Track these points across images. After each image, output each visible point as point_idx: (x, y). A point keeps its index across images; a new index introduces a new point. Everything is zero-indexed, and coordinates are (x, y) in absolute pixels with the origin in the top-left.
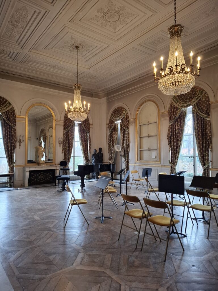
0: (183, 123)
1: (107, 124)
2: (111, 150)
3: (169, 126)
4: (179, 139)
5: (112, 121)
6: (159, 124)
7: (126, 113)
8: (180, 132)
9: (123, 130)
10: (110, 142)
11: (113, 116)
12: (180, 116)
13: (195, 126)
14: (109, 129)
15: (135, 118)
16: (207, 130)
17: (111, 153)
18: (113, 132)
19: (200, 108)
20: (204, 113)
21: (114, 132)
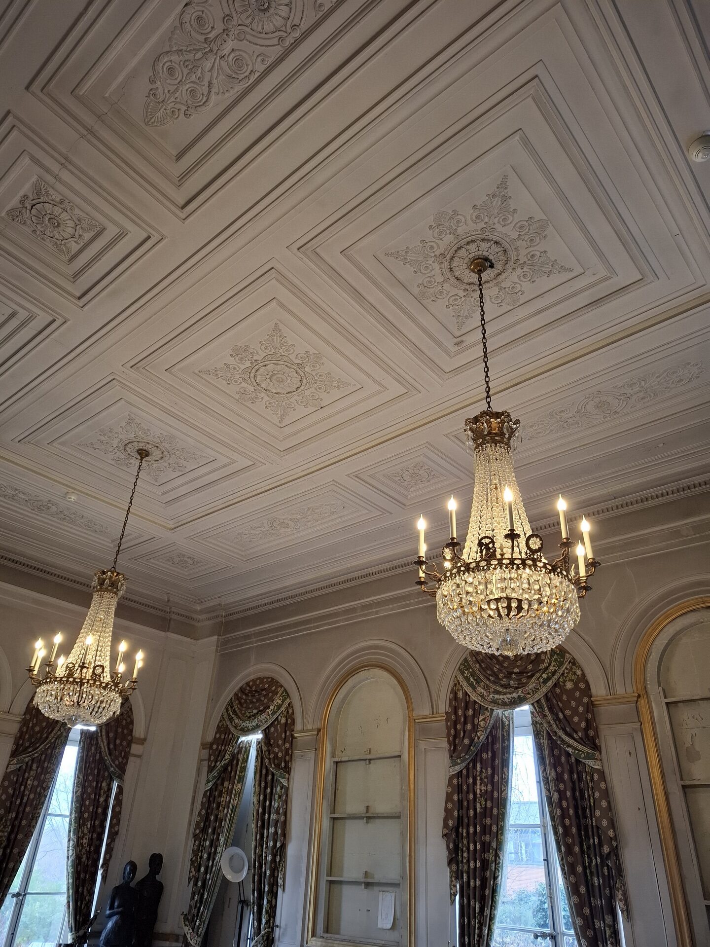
0: (503, 773)
1: (204, 746)
2: (202, 869)
3: (451, 778)
4: (490, 843)
5: (227, 731)
6: (412, 767)
7: (285, 705)
8: (492, 808)
9: (267, 775)
10: (204, 830)
11: (234, 712)
12: (490, 738)
13: (549, 791)
14: (209, 766)
15: (319, 730)
16: (598, 813)
17: (200, 883)
18: (222, 784)
19: (561, 716)
20: (575, 736)
21: (226, 784)
